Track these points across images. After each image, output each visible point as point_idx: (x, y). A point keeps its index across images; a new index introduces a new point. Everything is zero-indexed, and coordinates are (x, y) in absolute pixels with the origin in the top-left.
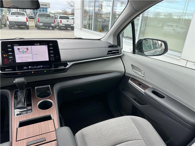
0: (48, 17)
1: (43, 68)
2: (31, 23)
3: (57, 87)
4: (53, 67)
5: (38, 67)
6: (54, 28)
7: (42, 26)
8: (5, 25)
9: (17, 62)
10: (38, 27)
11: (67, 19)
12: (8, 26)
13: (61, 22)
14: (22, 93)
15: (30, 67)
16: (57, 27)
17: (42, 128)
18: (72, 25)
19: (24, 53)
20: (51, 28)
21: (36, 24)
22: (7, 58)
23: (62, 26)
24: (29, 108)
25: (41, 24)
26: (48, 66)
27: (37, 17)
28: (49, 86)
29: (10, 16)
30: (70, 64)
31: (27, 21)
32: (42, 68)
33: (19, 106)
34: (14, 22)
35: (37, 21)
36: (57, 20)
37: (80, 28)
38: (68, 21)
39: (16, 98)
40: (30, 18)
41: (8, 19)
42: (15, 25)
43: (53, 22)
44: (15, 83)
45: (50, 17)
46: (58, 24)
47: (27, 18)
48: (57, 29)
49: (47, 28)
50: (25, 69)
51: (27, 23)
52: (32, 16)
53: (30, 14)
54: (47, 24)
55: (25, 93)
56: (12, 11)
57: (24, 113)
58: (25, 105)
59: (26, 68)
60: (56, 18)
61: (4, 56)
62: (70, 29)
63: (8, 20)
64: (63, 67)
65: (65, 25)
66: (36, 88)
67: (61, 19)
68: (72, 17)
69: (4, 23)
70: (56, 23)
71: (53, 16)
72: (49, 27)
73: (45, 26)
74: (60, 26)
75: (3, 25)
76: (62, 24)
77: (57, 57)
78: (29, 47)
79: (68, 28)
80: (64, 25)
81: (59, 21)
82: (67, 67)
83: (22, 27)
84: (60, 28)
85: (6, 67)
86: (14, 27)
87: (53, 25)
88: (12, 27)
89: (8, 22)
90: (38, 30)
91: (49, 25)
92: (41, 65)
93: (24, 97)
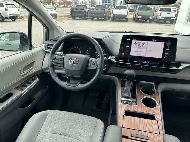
0: (148, 10)
1: (153, 65)
2: (130, 16)
3: (162, 87)
4: (163, 66)
5: (148, 63)
6: (151, 21)
7: (140, 19)
8: (109, 18)
9: (131, 55)
10: (136, 20)
11: (168, 11)
12: (111, 19)
13: (160, 15)
14: (129, 84)
15: (140, 61)
16: (155, 20)
17: (146, 125)
18: (172, 19)
19: (139, 47)
20: (148, 21)
21: (135, 17)
22: (124, 50)
23: (161, 19)
24: (134, 100)
25: (140, 17)
26: (158, 64)
27: (137, 10)
28: (153, 84)
29: (114, 10)
30: (183, 66)
31: (128, 14)
32: (151, 64)
33: (126, 95)
34: (117, 15)
35: (136, 14)
36: (157, 12)
37: (184, 22)
38: (169, 14)
39: (123, 86)
40: (130, 11)
41: (112, 12)
42: (117, 18)
43: (152, 14)
44: (126, 74)
45: (150, 9)
46: (157, 17)
47: (128, 11)
48: (155, 22)
49: (144, 20)
50: (135, 63)
51: (127, 15)
52: (132, 9)
53: (131, 7)
54: (145, 17)
55: (131, 84)
56: (117, 6)
57: (129, 103)
58: (130, 96)
59: (137, 62)
60: (156, 11)
61: (122, 48)
62: (169, 22)
63: (112, 14)
64: (174, 68)
65: (165, 18)
66: (140, 82)
67: (161, 12)
68: (173, 9)
69: (109, 16)
70: (155, 16)
71: (153, 9)
72: (146, 20)
73: (143, 19)
74: (158, 19)
75: (107, 17)
76: (161, 17)
77: (172, 56)
78: (146, 42)
79: (166, 22)
80: (163, 18)
81: (159, 14)
82: (180, 68)
83: (122, 19)
84: (158, 21)
85: (120, 58)
86: (116, 19)
87: (151, 18)
88: (114, 19)
89: (112, 15)
90: (136, 23)
91: (147, 18)
92: (152, 62)
93: (130, 88)
